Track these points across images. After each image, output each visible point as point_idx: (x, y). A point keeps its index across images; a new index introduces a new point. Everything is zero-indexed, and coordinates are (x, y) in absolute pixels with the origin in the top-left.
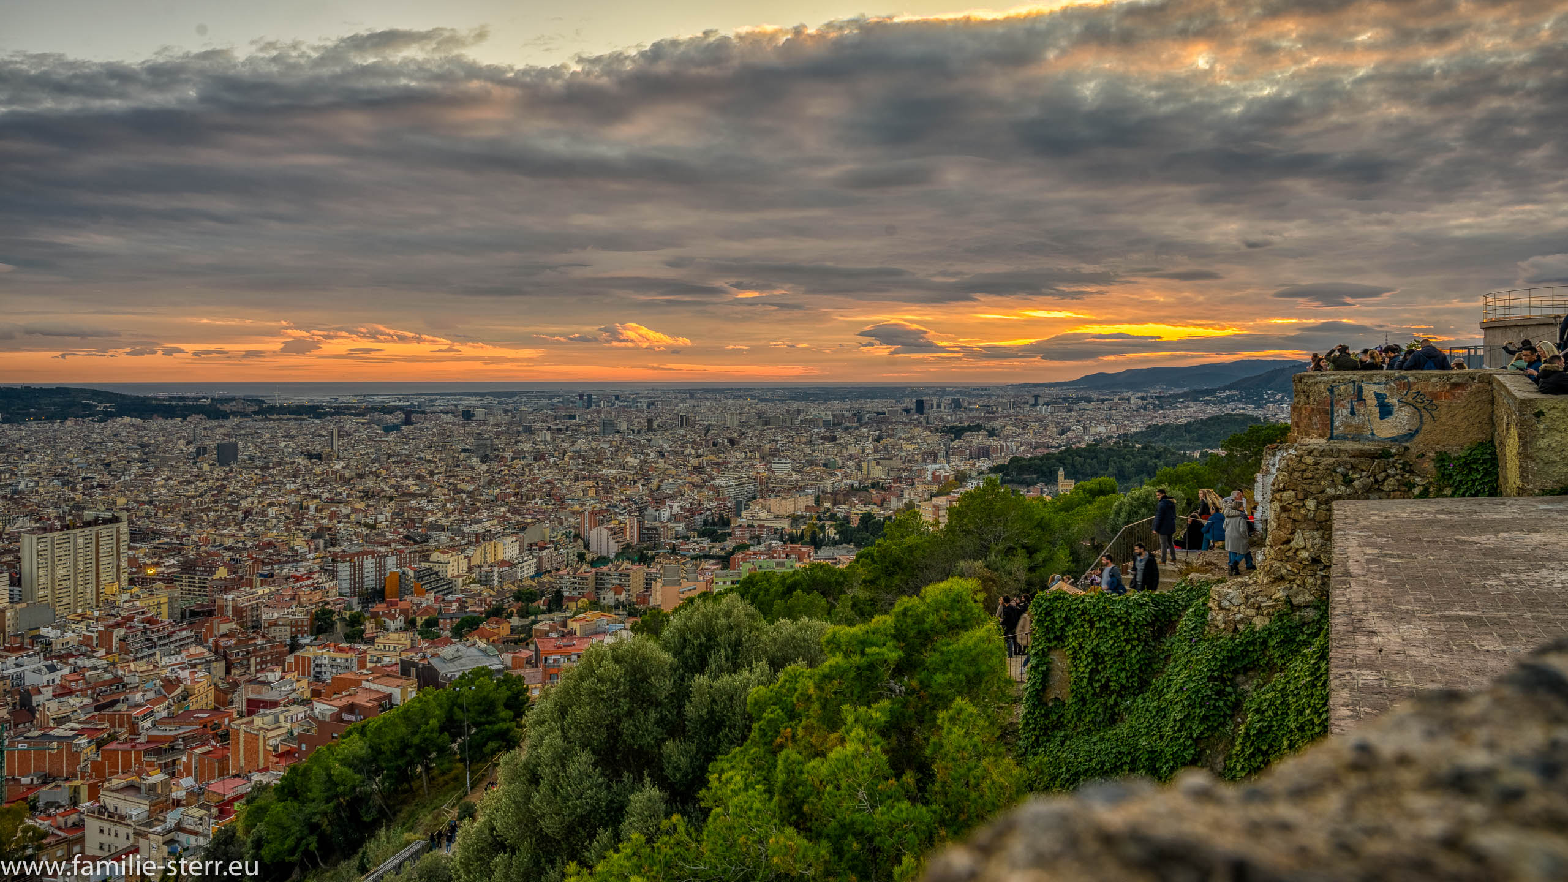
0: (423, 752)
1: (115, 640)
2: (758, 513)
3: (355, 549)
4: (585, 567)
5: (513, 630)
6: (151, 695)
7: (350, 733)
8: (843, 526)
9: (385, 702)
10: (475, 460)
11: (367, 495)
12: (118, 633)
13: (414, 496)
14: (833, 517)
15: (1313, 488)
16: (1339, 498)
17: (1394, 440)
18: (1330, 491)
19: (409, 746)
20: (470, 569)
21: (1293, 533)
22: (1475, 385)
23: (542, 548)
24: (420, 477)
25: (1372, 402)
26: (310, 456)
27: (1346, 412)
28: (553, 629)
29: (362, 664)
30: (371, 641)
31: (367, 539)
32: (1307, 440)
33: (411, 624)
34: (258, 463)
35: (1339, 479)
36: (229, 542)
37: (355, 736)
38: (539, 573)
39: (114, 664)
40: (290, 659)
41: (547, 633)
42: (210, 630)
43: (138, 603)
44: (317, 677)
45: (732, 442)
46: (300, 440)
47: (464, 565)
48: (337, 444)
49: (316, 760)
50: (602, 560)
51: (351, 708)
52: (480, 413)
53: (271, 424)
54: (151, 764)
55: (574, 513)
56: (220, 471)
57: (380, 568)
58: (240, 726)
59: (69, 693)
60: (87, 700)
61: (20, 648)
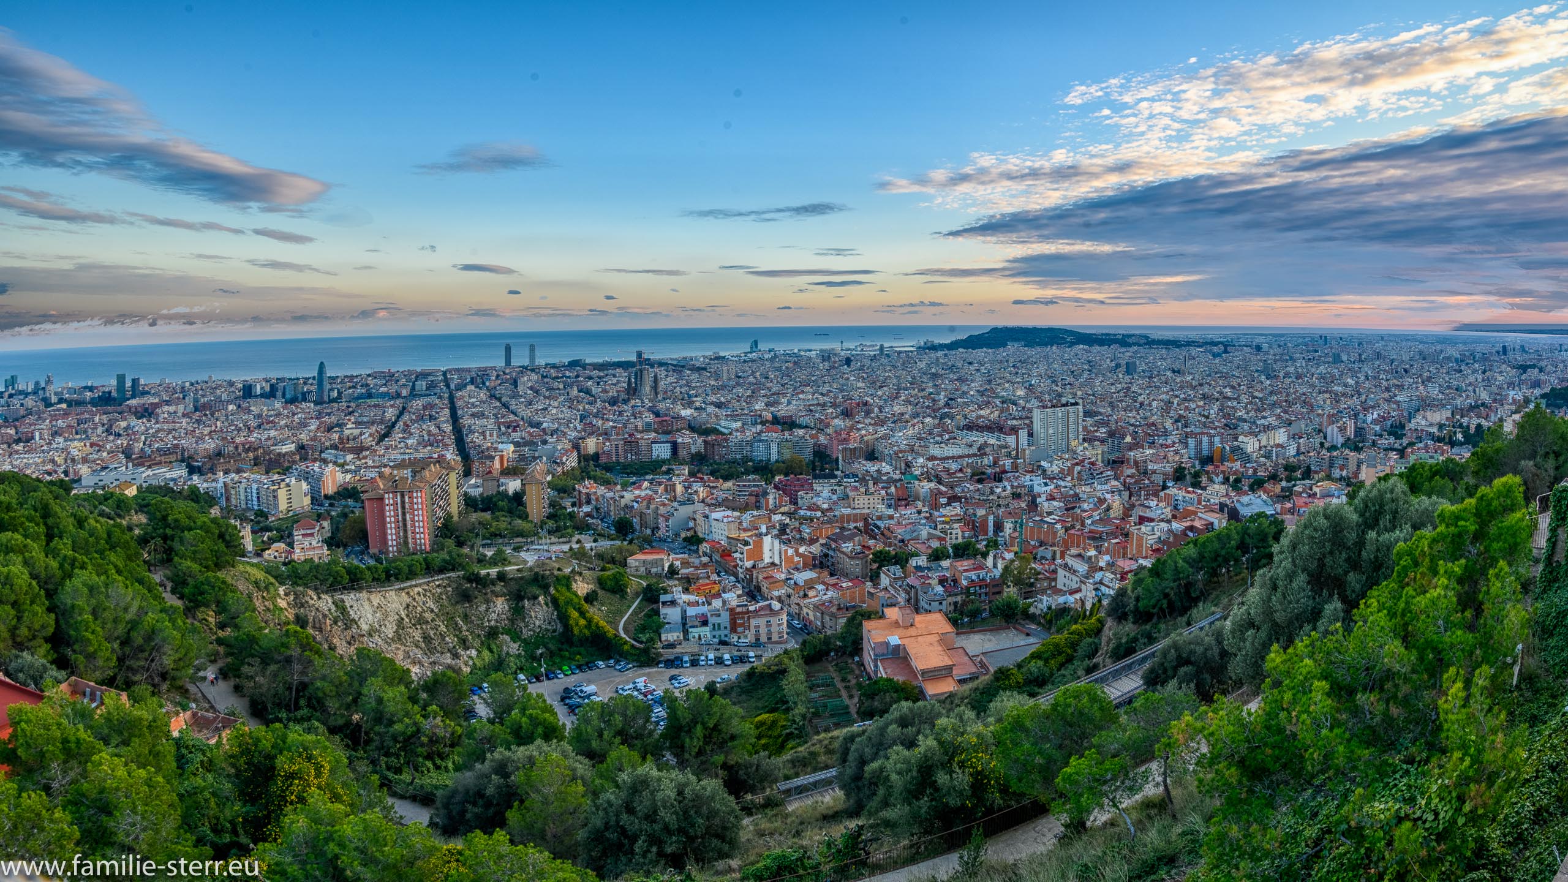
0: (1226, 561)
1: (1076, 472)
2: (1420, 421)
3: (1198, 430)
4: (1324, 452)
5: (1283, 489)
6: (1092, 506)
7: (1189, 543)
8: (1467, 432)
9: (1209, 526)
10: (1263, 378)
11: (1204, 397)
12: (1078, 468)
13: (1229, 399)
14: (1461, 426)
19: (1218, 556)
20: (1260, 448)
23: (1300, 438)
24: (1233, 387)
26: (1174, 371)
28: (1304, 491)
29: (1199, 503)
30: (1204, 489)
31: (1204, 425)
33: (1226, 480)
34: (1147, 374)
36: (1132, 421)
37: (1191, 545)
38: (1298, 453)
39: (1075, 486)
40: (1162, 494)
41: (1301, 493)
42: (1122, 472)
43: (1087, 453)
44: (1176, 507)
45: (1406, 371)
46: (1168, 361)
47: (1257, 445)
48: (1188, 364)
49: (1170, 556)
50: (1333, 448)
51: (1191, 528)
52: (1265, 347)
53: (1153, 351)
54: (1090, 545)
55: (1319, 415)
56: (1127, 378)
57: (1211, 443)
58: (1134, 529)
59: (1054, 499)
60: (1062, 504)
61: (1032, 471)
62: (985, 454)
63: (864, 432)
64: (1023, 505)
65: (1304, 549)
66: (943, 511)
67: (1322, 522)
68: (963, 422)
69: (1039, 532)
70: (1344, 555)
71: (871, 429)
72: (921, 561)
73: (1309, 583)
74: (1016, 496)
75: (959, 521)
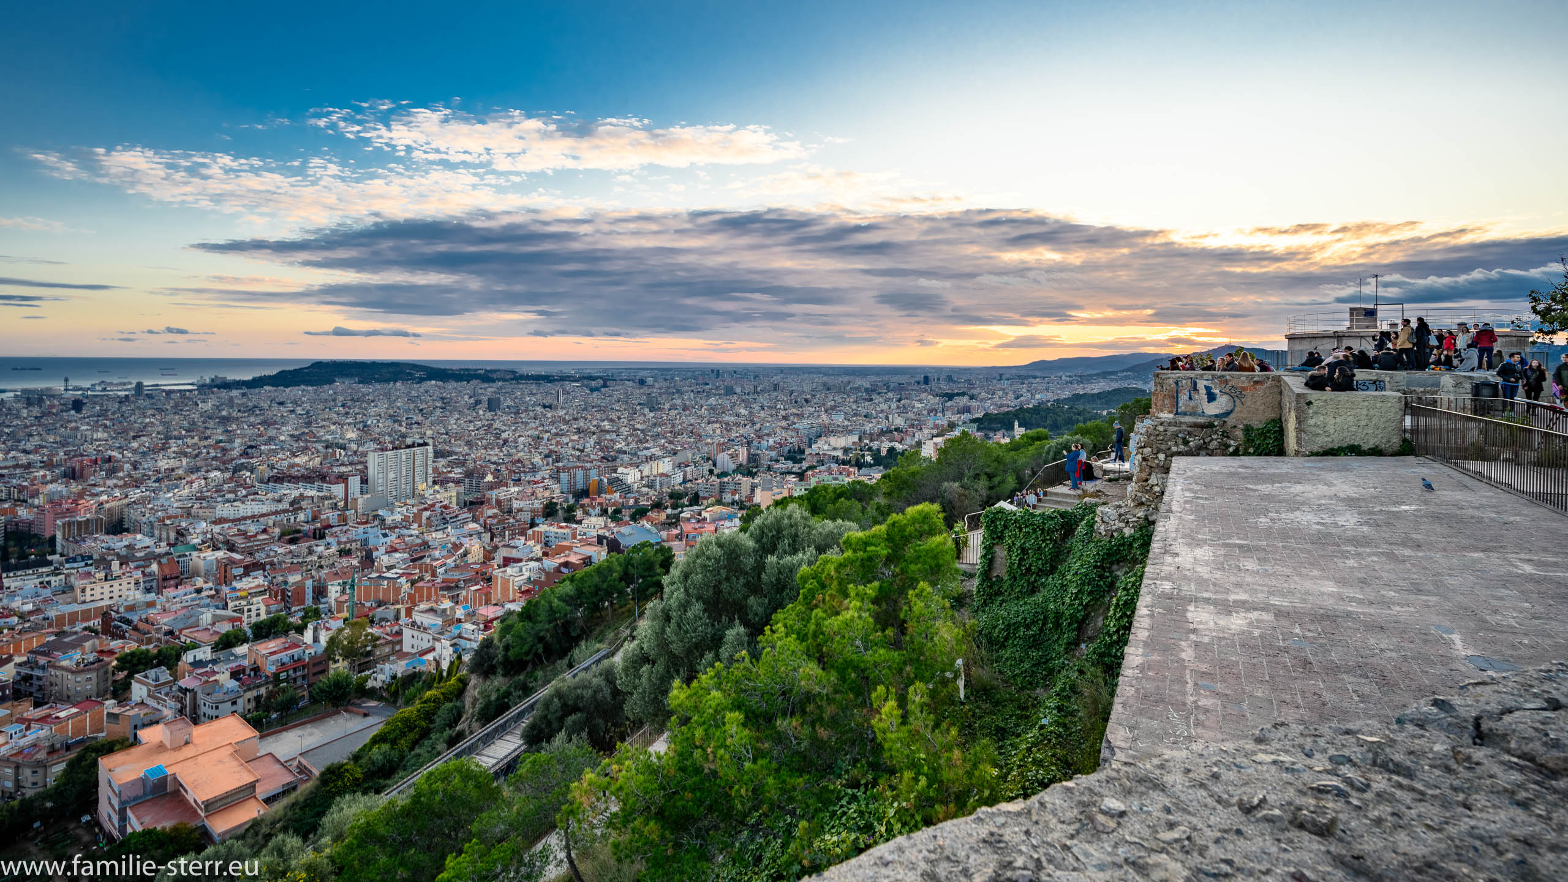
0: (609, 594)
1: (424, 518)
2: (822, 446)
3: (571, 465)
4: (714, 478)
5: (668, 517)
6: (445, 553)
7: (564, 580)
8: (876, 454)
9: (587, 561)
10: (646, 411)
11: (579, 431)
12: (426, 514)
13: (608, 432)
14: (870, 449)
15: (1163, 447)
16: (1179, 454)
17: (1216, 416)
18: (1174, 449)
19: (599, 590)
20: (642, 478)
21: (1150, 475)
22: (1270, 382)
23: (687, 466)
24: (612, 420)
25: (1203, 391)
26: (544, 406)
27: (1186, 397)
28: (692, 517)
29: (574, 537)
30: (580, 522)
31: (578, 458)
32: (1161, 415)
33: (604, 512)
34: (513, 410)
35: (1180, 441)
36: (494, 459)
37: (567, 583)
38: (685, 481)
39: (422, 533)
40: (530, 532)
41: (689, 519)
42: (482, 513)
43: (438, 496)
44: (546, 544)
45: (807, 401)
46: (539, 396)
47: (638, 475)
48: (561, 399)
49: (543, 597)
50: (724, 474)
51: (566, 564)
52: (650, 380)
53: (521, 386)
54: (443, 596)
55: (707, 444)
56: (489, 415)
57: (586, 477)
58: (498, 573)
59: (396, 550)
60: (406, 555)
61: (366, 523)
62: (301, 508)
63: (104, 498)
64: (355, 562)
65: (697, 578)
66: (237, 585)
67: (715, 550)
68: (268, 473)
69: (377, 590)
70: (742, 580)
71: (117, 493)
72: (204, 653)
73: (705, 611)
74: (344, 553)
75: (263, 593)
